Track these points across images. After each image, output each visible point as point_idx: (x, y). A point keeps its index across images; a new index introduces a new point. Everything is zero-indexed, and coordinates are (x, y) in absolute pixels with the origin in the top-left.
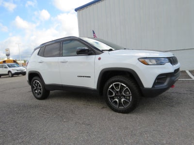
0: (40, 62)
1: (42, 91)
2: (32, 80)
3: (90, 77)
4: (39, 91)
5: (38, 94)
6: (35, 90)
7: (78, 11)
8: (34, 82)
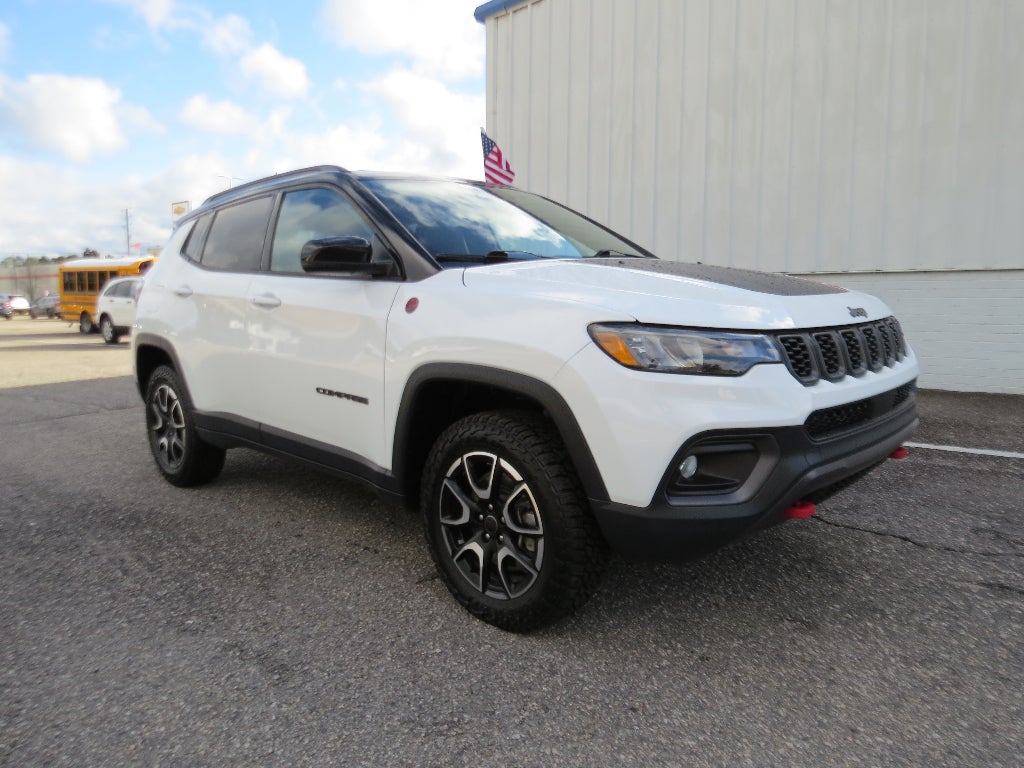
0: (180, 295)
1: (183, 445)
2: (151, 383)
3: (363, 401)
4: (174, 440)
5: (170, 458)
6: (161, 433)
7: (491, 22)
8: (157, 393)
